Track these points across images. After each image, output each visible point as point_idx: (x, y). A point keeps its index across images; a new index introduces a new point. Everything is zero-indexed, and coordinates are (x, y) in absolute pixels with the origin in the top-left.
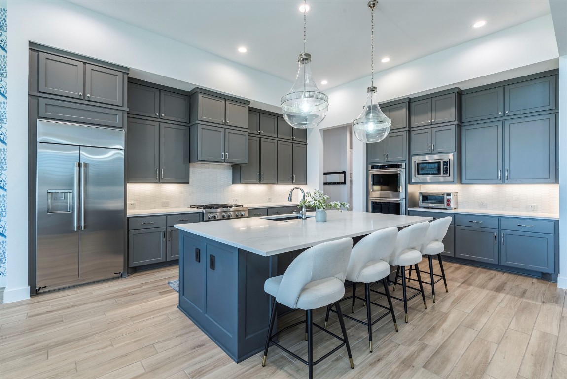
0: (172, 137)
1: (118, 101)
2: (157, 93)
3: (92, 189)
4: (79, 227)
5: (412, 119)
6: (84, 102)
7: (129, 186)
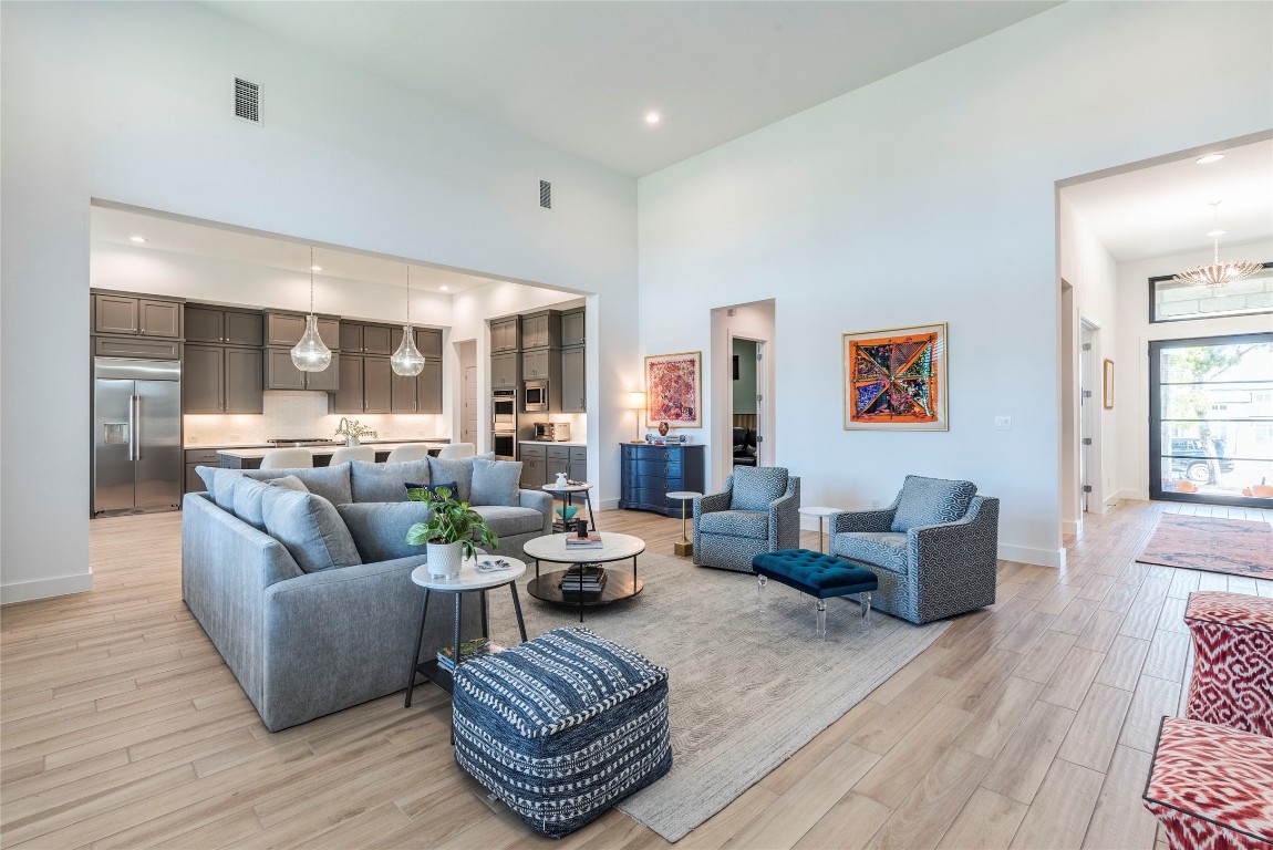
0: (240, 363)
1: (174, 332)
2: (221, 316)
3: (149, 422)
4: (134, 457)
5: (525, 339)
6: (138, 337)
7: (186, 417)
